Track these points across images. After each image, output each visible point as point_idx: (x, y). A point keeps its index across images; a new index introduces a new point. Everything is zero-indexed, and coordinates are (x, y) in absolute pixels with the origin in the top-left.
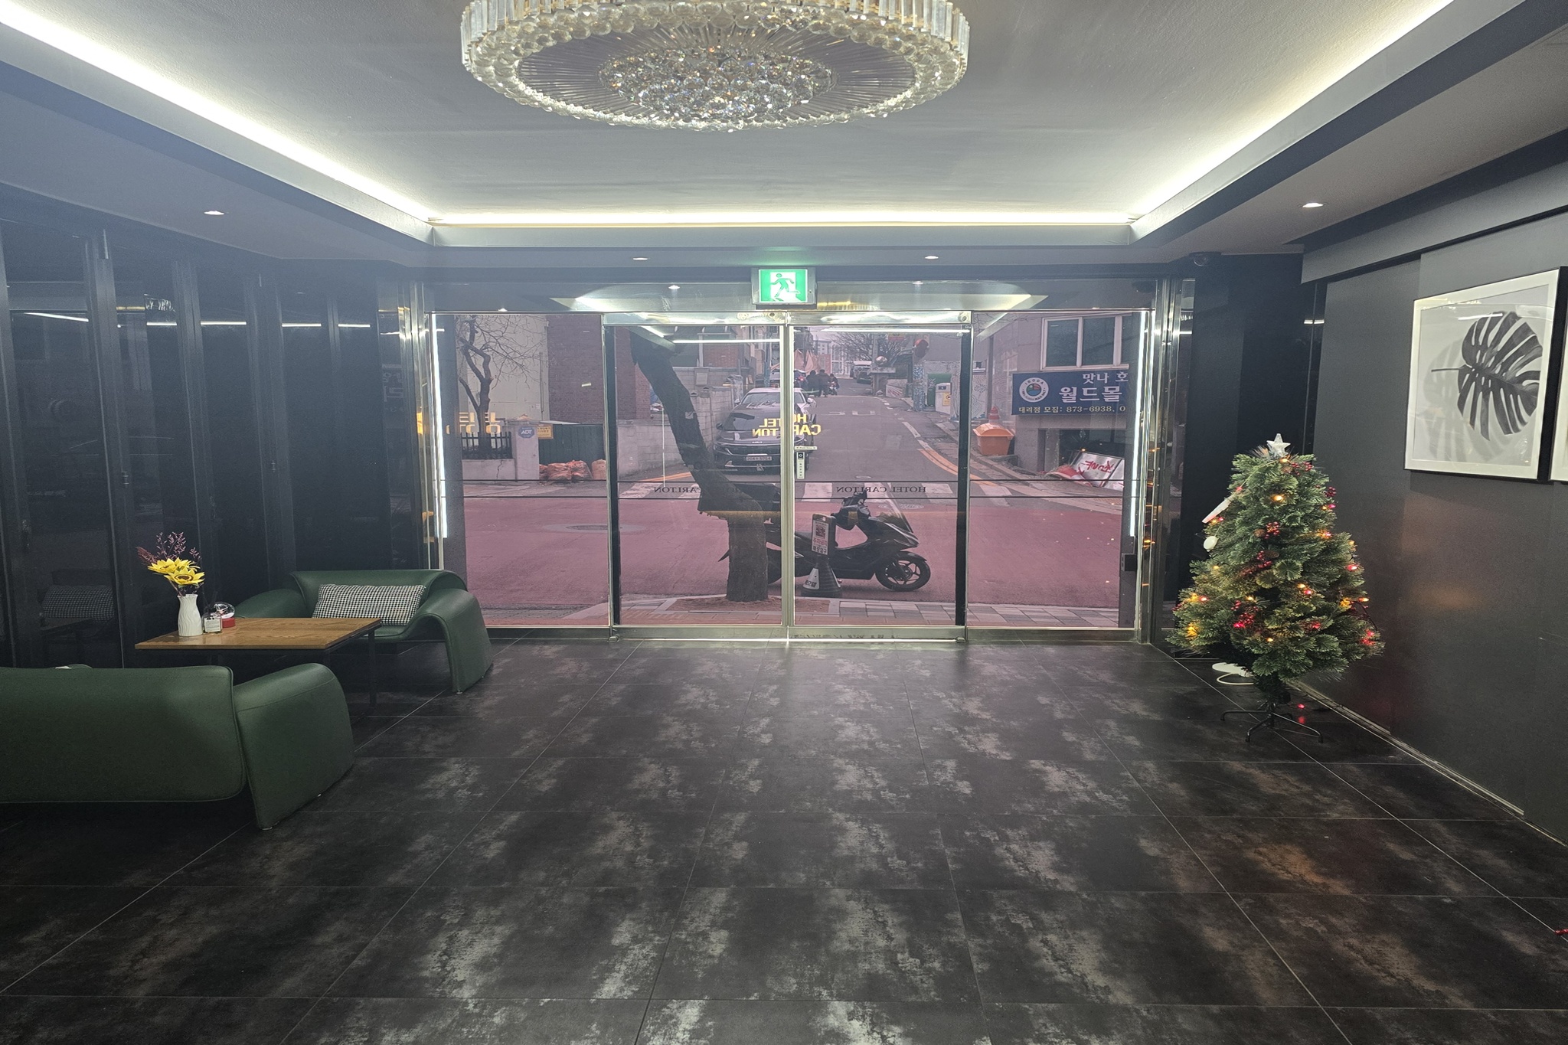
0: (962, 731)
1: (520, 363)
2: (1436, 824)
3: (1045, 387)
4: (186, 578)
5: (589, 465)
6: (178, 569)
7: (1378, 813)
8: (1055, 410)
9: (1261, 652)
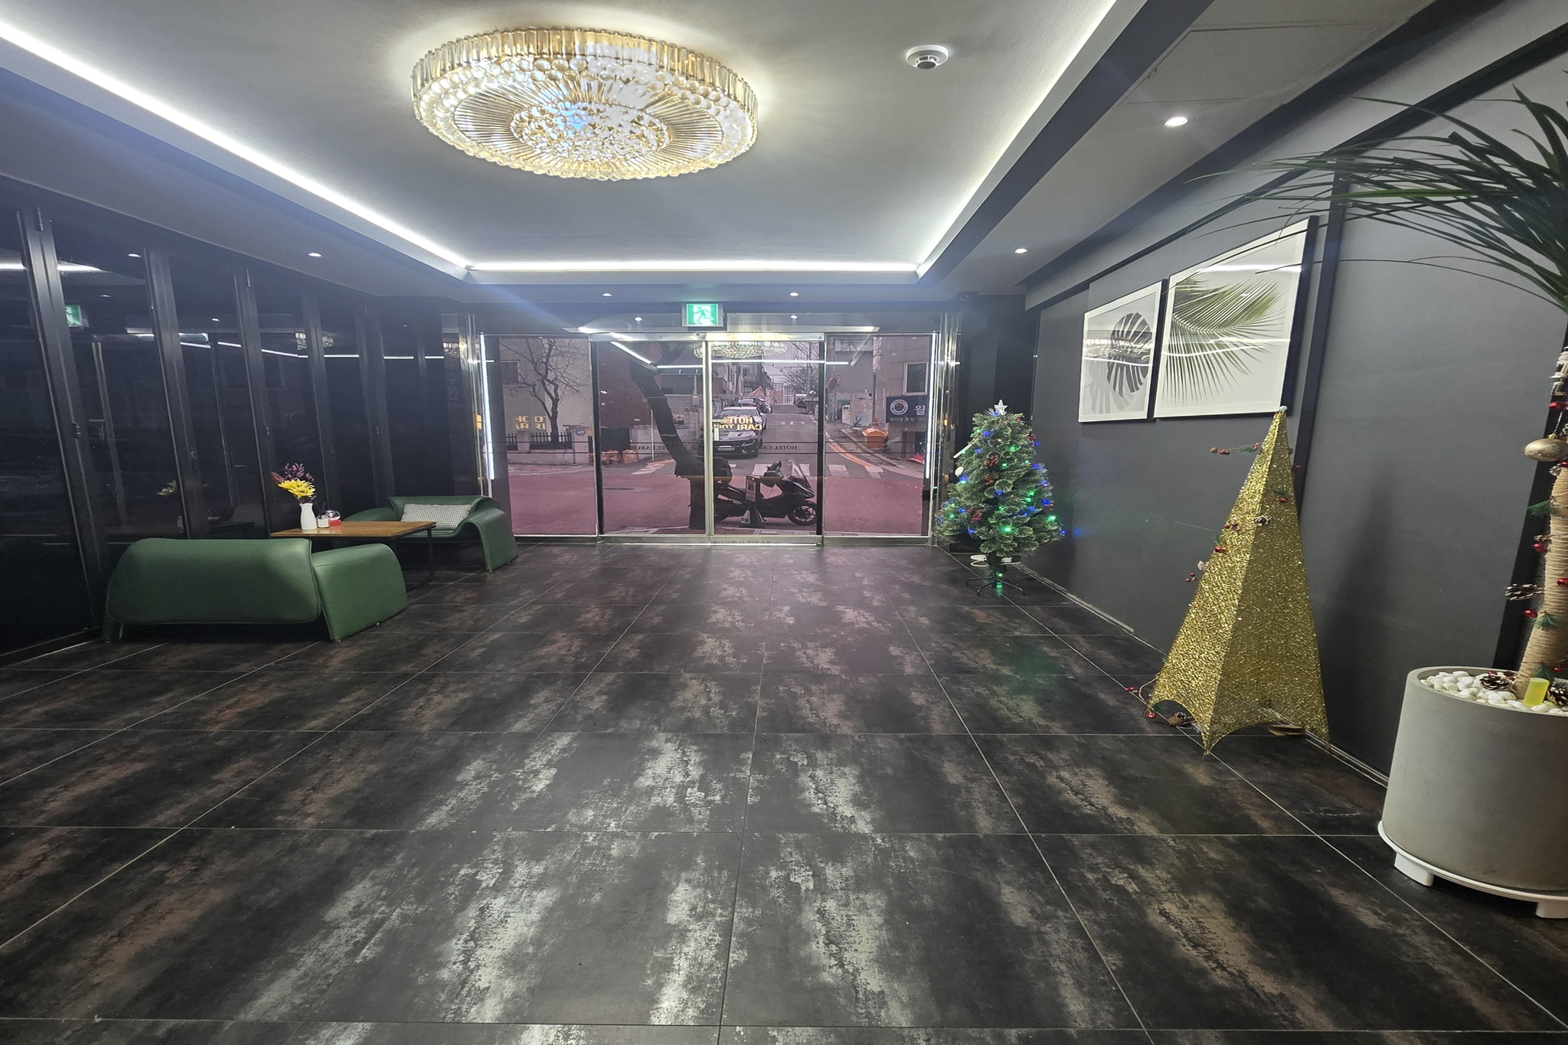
0: (801, 591)
1: (577, 389)
2: (1079, 638)
3: (906, 405)
4: (303, 492)
5: (621, 454)
6: (299, 487)
7: (1045, 631)
8: (912, 419)
9: (986, 538)
